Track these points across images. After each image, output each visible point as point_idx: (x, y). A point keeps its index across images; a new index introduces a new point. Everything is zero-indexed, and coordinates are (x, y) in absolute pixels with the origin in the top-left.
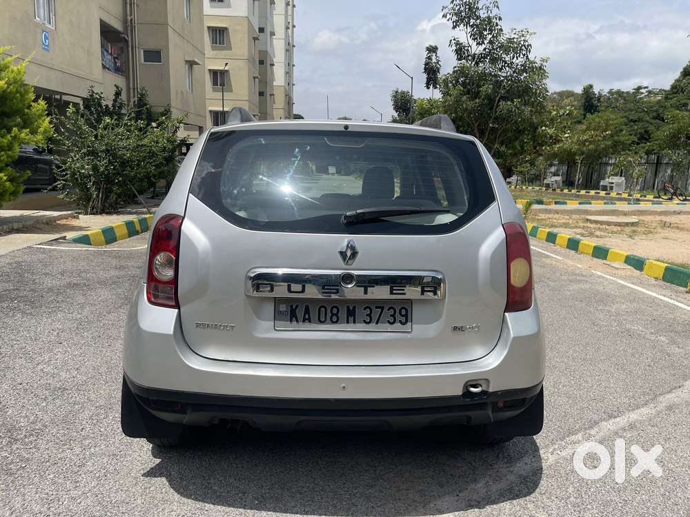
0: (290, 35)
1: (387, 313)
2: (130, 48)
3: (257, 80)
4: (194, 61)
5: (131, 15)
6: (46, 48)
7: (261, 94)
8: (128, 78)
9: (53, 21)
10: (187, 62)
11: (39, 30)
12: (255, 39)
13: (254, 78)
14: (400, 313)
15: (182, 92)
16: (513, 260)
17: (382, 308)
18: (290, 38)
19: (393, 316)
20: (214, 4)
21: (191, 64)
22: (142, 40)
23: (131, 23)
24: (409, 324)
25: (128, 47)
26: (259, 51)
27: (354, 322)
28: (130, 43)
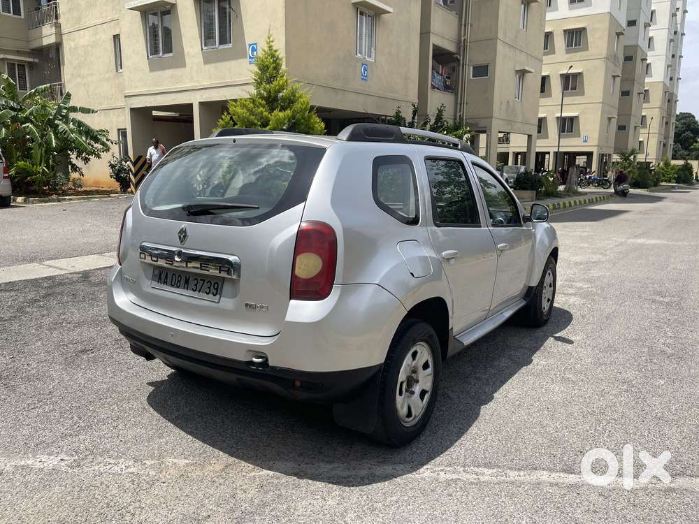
0: (679, 22)
1: (206, 285)
2: (461, 67)
3: (618, 80)
4: (524, 70)
5: (464, 36)
6: (365, 79)
7: (625, 94)
8: (456, 95)
9: (373, 55)
10: (517, 71)
11: (359, 64)
12: (618, 34)
13: (614, 77)
14: (214, 287)
15: (508, 102)
16: (298, 254)
17: (204, 281)
18: (679, 26)
19: (209, 288)
20: (574, 5)
21: (522, 73)
22: (473, 57)
23: (464, 43)
24: (218, 296)
25: (459, 66)
26: (625, 47)
27: (187, 289)
28: (461, 62)
